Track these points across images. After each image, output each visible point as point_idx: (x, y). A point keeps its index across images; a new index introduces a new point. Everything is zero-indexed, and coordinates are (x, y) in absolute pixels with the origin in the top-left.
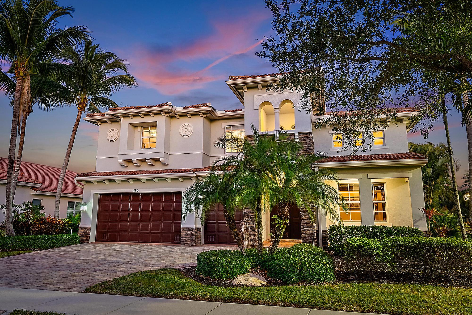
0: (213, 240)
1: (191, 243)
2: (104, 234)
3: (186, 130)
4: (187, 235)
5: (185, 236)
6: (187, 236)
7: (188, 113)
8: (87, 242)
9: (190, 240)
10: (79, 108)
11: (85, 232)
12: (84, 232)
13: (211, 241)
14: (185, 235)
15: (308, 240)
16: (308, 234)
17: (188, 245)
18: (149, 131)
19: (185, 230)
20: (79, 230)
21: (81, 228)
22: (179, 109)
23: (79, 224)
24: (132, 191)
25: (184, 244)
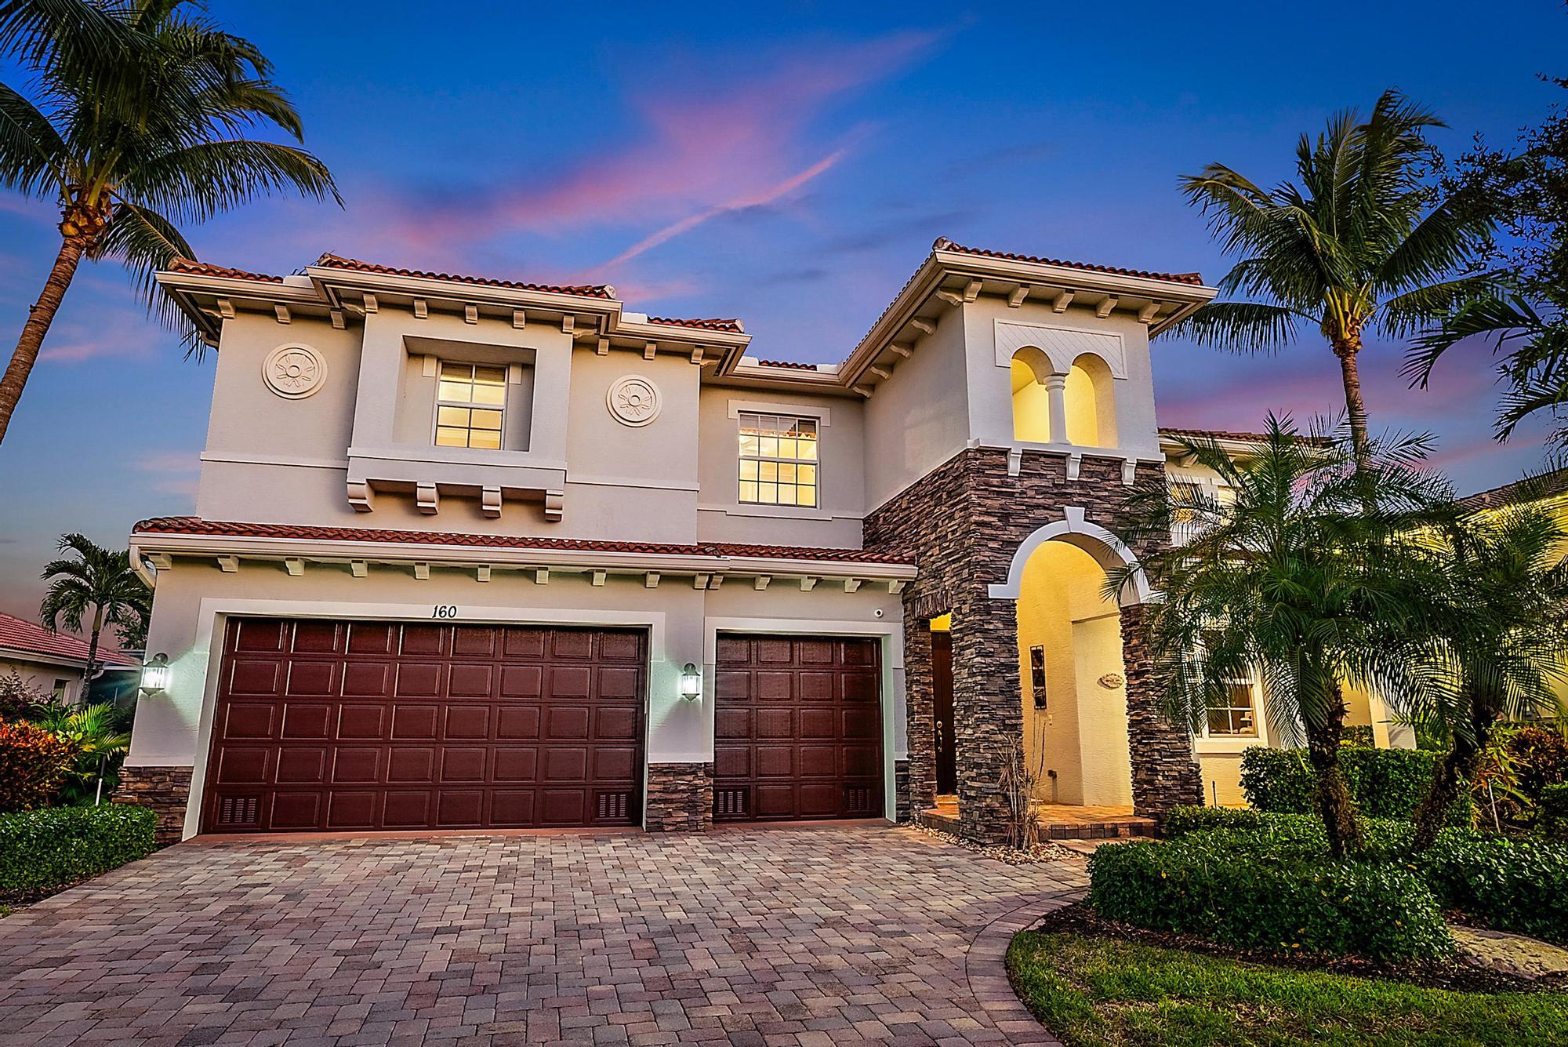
0: (739, 809)
1: (687, 822)
2: (247, 798)
3: (634, 402)
4: (673, 792)
5: (665, 796)
6: (674, 796)
7: (652, 339)
8: (169, 838)
9: (683, 809)
10: (70, 230)
11: (161, 794)
12: (149, 794)
13: (730, 810)
14: (665, 791)
15: (1175, 795)
16: (1174, 778)
17: (679, 830)
18: (470, 381)
19: (665, 774)
20: (120, 782)
21: (136, 772)
22: (633, 321)
23: (123, 755)
24: (422, 611)
25: (657, 828)
